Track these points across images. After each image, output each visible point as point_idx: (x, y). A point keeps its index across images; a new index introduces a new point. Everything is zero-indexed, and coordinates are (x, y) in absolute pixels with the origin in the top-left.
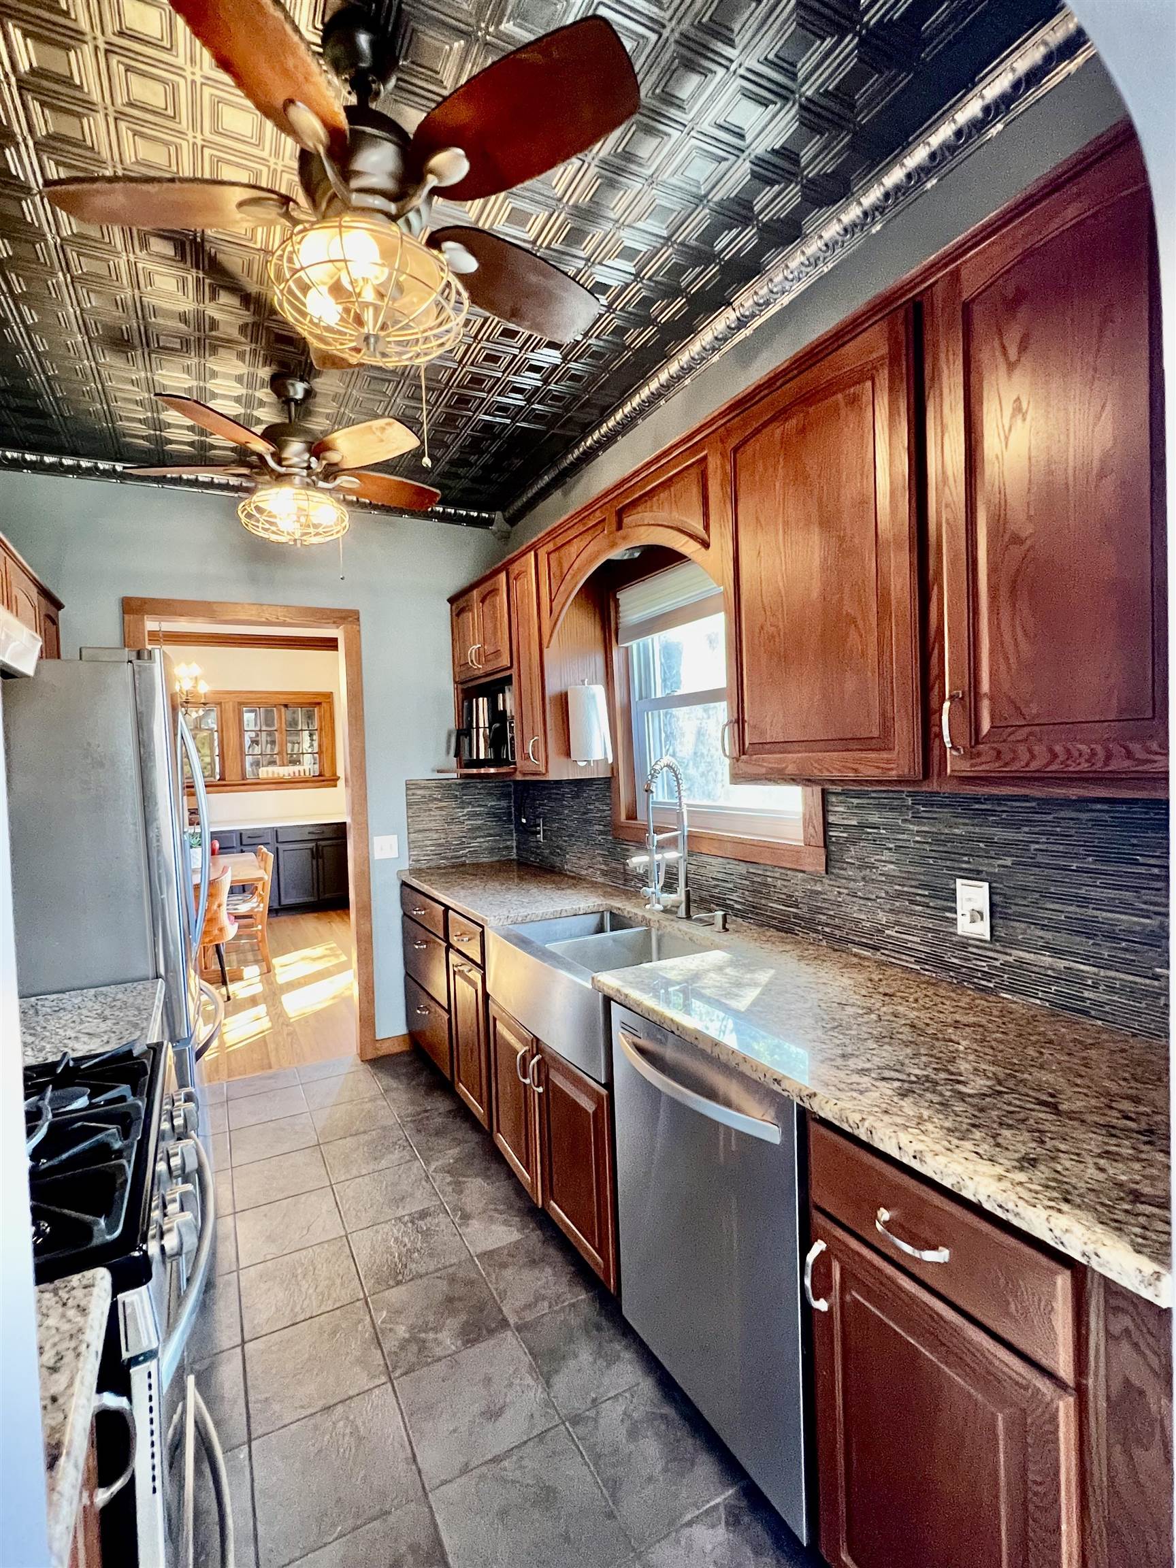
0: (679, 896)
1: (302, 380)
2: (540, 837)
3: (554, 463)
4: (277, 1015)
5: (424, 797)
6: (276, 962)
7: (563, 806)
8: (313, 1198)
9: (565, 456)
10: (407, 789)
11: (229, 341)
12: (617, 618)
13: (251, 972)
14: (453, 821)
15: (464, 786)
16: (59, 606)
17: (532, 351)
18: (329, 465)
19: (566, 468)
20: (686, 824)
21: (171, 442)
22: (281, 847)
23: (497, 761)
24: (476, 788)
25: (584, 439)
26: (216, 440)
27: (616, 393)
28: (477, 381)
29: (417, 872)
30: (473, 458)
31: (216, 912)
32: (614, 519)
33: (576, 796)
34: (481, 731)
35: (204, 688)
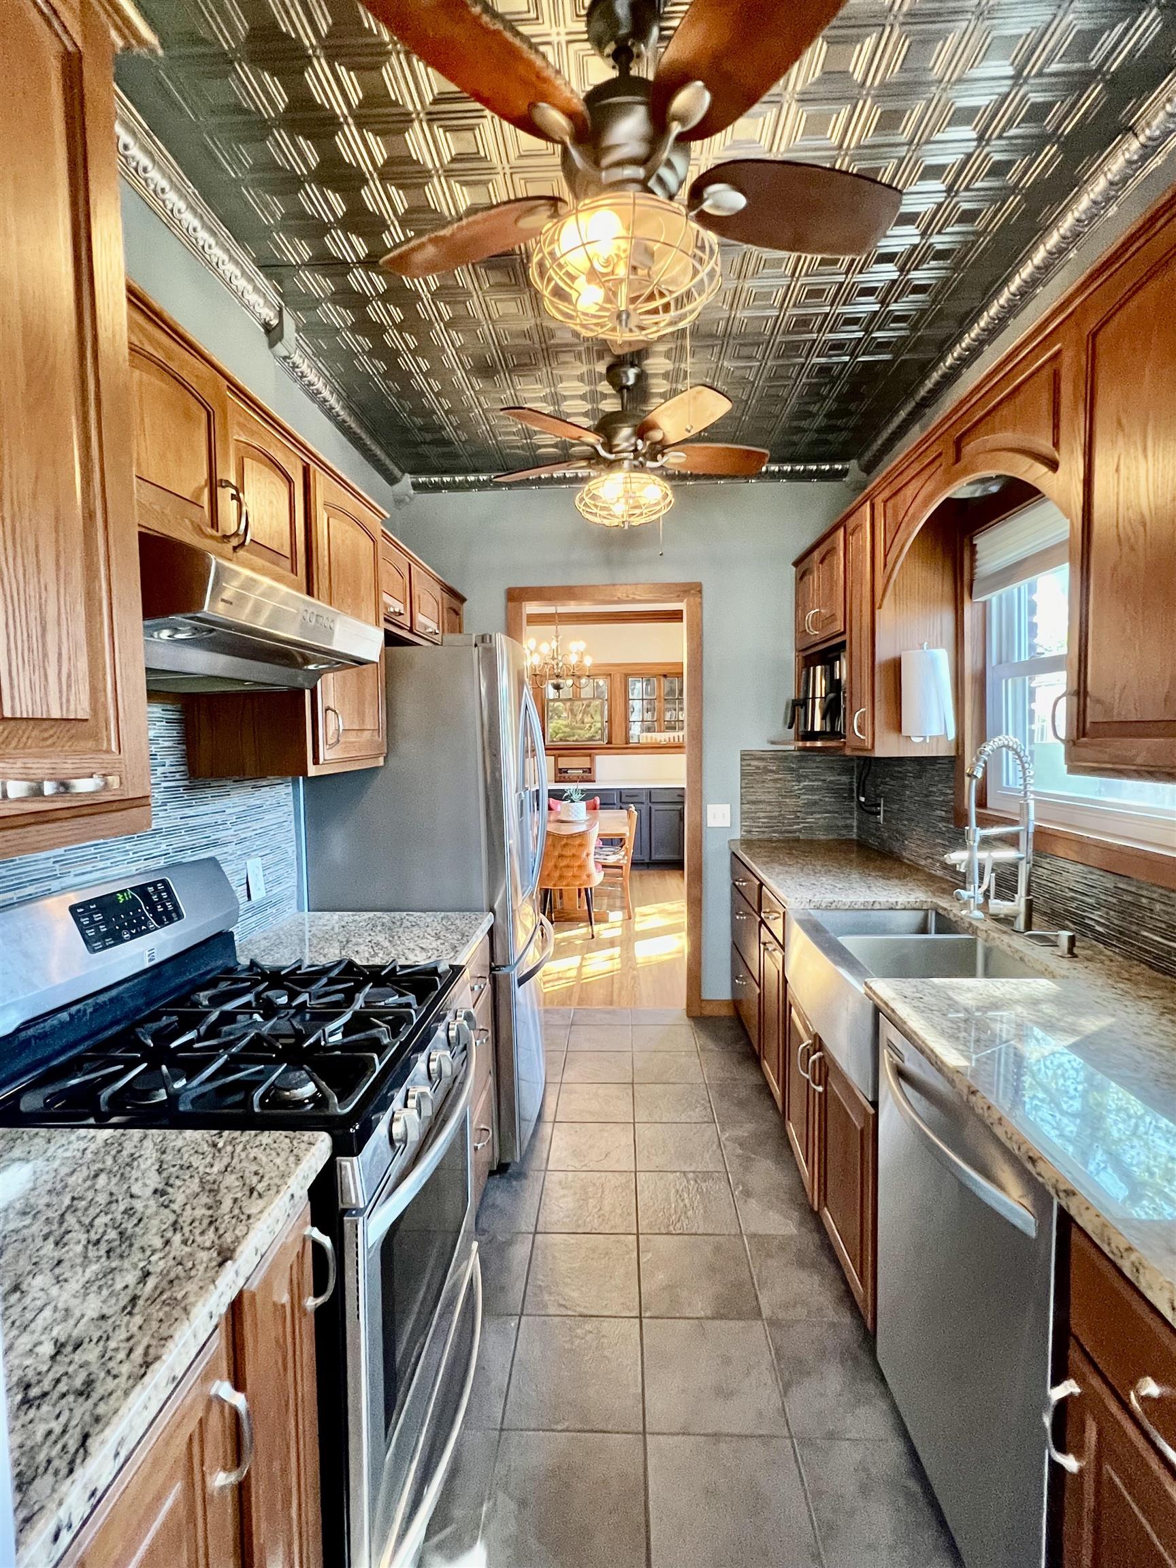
0: (1018, 905)
1: (633, 365)
2: (881, 817)
3: (911, 395)
4: (628, 959)
5: (758, 768)
6: (637, 910)
7: (905, 786)
8: (617, 1128)
9: (922, 382)
10: (742, 760)
11: (566, 345)
12: (972, 568)
13: (616, 916)
14: (790, 794)
15: (801, 759)
16: (462, 600)
17: (860, 272)
18: (654, 444)
19: (923, 398)
20: (1032, 816)
21: (540, 447)
22: (654, 807)
23: (833, 734)
24: (814, 761)
25: (942, 358)
26: (540, 439)
27: (978, 294)
28: (803, 323)
29: (748, 843)
30: (814, 408)
31: (584, 860)
32: (951, 452)
33: (918, 776)
34: (818, 701)
35: (588, 661)
